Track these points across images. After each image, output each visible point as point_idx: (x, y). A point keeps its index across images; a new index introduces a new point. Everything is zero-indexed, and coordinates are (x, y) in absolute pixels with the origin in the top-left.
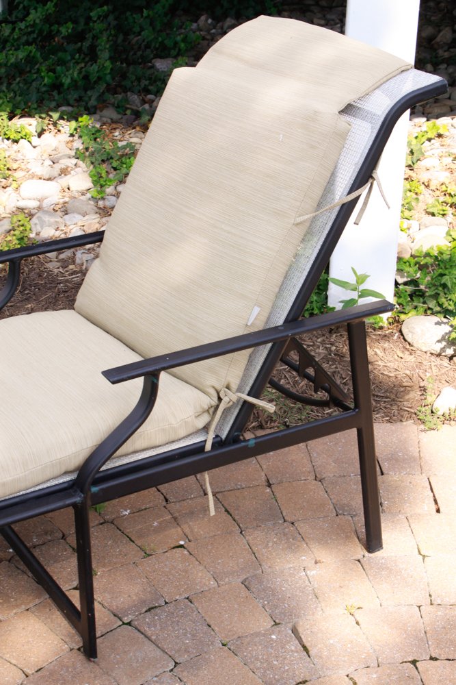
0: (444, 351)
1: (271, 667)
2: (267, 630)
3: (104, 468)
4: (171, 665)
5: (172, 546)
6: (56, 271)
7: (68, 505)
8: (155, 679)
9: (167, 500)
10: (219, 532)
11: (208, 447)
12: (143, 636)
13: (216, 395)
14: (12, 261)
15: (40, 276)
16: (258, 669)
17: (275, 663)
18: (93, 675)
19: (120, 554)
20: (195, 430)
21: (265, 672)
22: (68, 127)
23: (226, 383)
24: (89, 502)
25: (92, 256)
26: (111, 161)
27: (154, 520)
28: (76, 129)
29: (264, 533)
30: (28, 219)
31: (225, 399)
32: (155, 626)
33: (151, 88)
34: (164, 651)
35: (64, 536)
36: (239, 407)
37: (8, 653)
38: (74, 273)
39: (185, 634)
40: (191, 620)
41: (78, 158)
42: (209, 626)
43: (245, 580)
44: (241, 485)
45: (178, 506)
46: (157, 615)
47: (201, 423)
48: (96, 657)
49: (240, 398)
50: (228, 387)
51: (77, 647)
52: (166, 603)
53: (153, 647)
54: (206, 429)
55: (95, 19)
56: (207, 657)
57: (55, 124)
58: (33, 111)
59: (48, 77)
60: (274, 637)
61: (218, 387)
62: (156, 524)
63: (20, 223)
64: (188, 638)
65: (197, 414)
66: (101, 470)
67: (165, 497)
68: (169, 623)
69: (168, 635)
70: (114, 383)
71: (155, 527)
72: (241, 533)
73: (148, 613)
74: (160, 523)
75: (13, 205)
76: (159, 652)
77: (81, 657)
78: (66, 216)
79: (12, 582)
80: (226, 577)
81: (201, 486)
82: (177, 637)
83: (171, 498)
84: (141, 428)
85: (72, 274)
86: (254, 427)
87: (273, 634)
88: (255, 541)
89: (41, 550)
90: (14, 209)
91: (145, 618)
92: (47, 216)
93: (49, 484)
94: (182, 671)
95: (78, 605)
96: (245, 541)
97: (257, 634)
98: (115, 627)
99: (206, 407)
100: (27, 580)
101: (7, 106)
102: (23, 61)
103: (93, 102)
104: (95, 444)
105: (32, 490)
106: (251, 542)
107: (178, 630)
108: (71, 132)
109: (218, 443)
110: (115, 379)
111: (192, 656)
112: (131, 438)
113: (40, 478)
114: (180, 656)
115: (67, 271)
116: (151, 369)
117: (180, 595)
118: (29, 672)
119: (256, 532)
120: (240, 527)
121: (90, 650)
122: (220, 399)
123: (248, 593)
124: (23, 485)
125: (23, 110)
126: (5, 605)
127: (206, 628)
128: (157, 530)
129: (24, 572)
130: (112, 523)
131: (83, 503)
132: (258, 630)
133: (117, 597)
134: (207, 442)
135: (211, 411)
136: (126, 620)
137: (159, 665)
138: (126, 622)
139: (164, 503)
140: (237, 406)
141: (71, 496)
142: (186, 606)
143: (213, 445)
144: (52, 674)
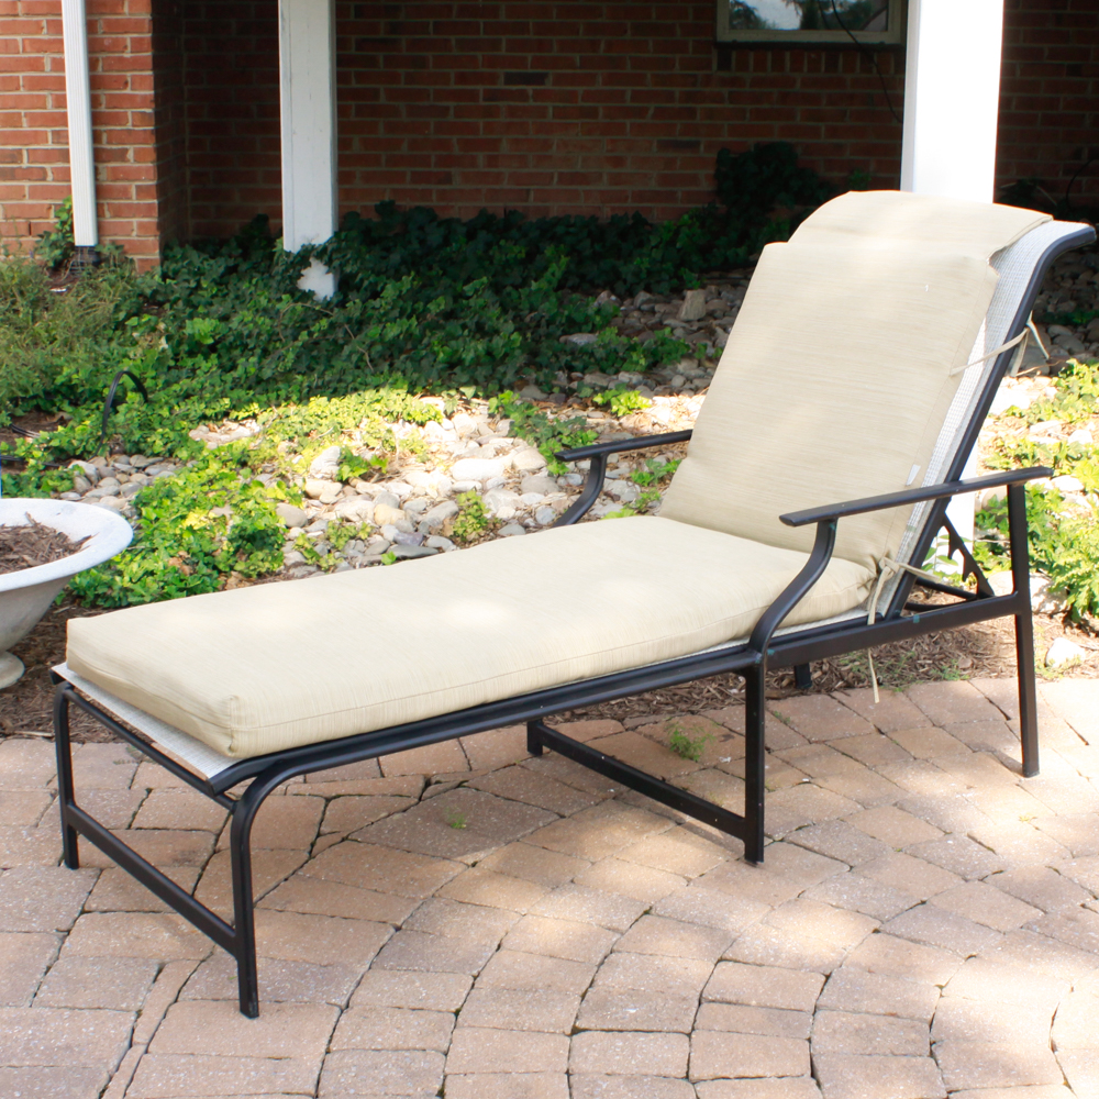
0: (1044, 607)
2: (940, 838)
4: (847, 868)
5: (796, 783)
8: (835, 877)
9: (769, 749)
10: (845, 770)
11: (871, 621)
12: (802, 848)
13: (874, 566)
14: (598, 458)
16: (945, 865)
17: (962, 860)
18: (764, 877)
20: (855, 604)
21: (954, 867)
22: (482, 408)
23: (886, 551)
24: (765, 667)
26: (560, 436)
28: (497, 408)
29: (898, 769)
30: (480, 496)
31: (886, 570)
32: (813, 840)
33: (575, 364)
34: (832, 858)
37: (659, 864)
39: (851, 845)
40: (850, 834)
41: (514, 437)
42: (874, 838)
43: (896, 804)
44: (850, 734)
45: (784, 752)
46: (810, 832)
47: (860, 598)
49: (901, 567)
50: (888, 556)
52: (815, 823)
53: (818, 856)
54: (866, 605)
55: (470, 294)
56: (883, 859)
57: (467, 402)
58: (438, 388)
59: (443, 352)
60: (950, 842)
61: (877, 556)
63: (472, 502)
64: (855, 847)
66: (773, 636)
68: (828, 837)
69: (831, 846)
72: (870, 769)
73: (799, 831)
75: (448, 488)
76: (827, 859)
78: (522, 496)
82: (843, 847)
83: (772, 747)
86: (841, 687)
87: (948, 840)
90: (449, 493)
91: (797, 835)
94: (861, 871)
97: (931, 841)
98: (767, 842)
99: (863, 581)
101: (404, 383)
102: (401, 337)
103: (510, 377)
104: (765, 604)
107: (841, 841)
108: (491, 411)
110: (798, 520)
111: (866, 860)
114: (852, 861)
116: (825, 515)
117: (828, 816)
118: (690, 876)
119: (888, 768)
120: (867, 766)
122: (879, 571)
123: (904, 813)
125: (424, 388)
127: (871, 839)
128: (772, 772)
130: (715, 768)
131: (760, 666)
134: (870, 618)
135: (869, 586)
137: (833, 868)
138: (777, 838)
140: (896, 580)
141: (747, 656)
142: (840, 825)
143: (877, 620)
144: (718, 877)
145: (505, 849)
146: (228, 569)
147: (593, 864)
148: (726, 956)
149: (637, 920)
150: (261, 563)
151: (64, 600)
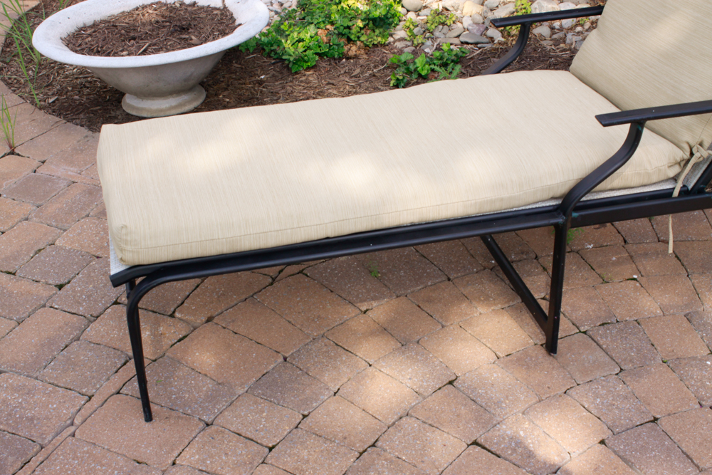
1: (704, 386)
2: (703, 357)
3: (584, 199)
4: (617, 370)
5: (627, 278)
6: (549, 48)
7: (552, 224)
8: (603, 378)
9: (625, 241)
10: (668, 273)
11: (676, 193)
12: (595, 344)
13: (688, 150)
14: (523, 25)
15: (535, 50)
16: (692, 385)
17: (708, 383)
18: (551, 366)
19: (582, 278)
20: (666, 178)
21: (698, 389)
23: (700, 141)
24: (569, 225)
25: (580, 38)
27: (613, 256)
29: (708, 279)
30: (530, 3)
31: (697, 155)
32: (606, 337)
34: (612, 358)
35: (536, 257)
36: (708, 163)
37: (485, 338)
38: (564, 50)
39: (631, 348)
40: (637, 338)
42: (653, 345)
43: (688, 314)
44: (691, 238)
45: (634, 247)
46: (609, 329)
47: (672, 173)
48: (555, 353)
50: (701, 144)
51: (541, 343)
52: (617, 322)
53: (603, 353)
54: (675, 179)
56: (648, 369)
60: (708, 363)
61: (692, 143)
62: (614, 258)
63: (523, 7)
64: (633, 352)
65: (670, 165)
66: (582, 200)
67: (624, 239)
68: (619, 337)
69: (617, 346)
70: (604, 125)
71: (614, 261)
72: (688, 276)
73: (602, 327)
74: (618, 259)
76: (607, 359)
77: (543, 351)
78: (561, 4)
79: (493, 286)
80: (671, 309)
81: (656, 234)
82: (625, 349)
83: (629, 240)
84: (620, 169)
85: (562, 51)
87: (708, 360)
88: (700, 284)
89: (517, 265)
91: (598, 330)
92: (545, 3)
93: (537, 206)
94: (626, 376)
95: (546, 312)
96: (691, 283)
97: (694, 358)
98: (573, 333)
99: (679, 160)
100: (504, 286)
105: (524, 208)
106: (696, 285)
107: (626, 344)
109: (684, 192)
110: (607, 122)
111: (635, 366)
112: (610, 177)
113: (531, 199)
114: (625, 364)
115: (558, 49)
116: (638, 118)
117: (630, 317)
118: (500, 354)
119: (701, 277)
120: (687, 271)
121: (551, 346)
122: (692, 154)
123: (689, 325)
124: (516, 203)
126: (485, 303)
127: (649, 346)
128: (614, 264)
129: (503, 280)
130: (577, 252)
131: (564, 225)
132: (695, 356)
133: (576, 311)
134: (675, 190)
135: (682, 164)
136: (583, 329)
137: (607, 369)
138: (582, 330)
139: (623, 243)
140: (706, 162)
141: (554, 217)
142: (634, 327)
143: (680, 193)
144: (519, 360)
145: (394, 302)
146: (356, 39)
147: (443, 326)
148: (479, 441)
149: (440, 389)
150: (375, 38)
151: (255, 50)
